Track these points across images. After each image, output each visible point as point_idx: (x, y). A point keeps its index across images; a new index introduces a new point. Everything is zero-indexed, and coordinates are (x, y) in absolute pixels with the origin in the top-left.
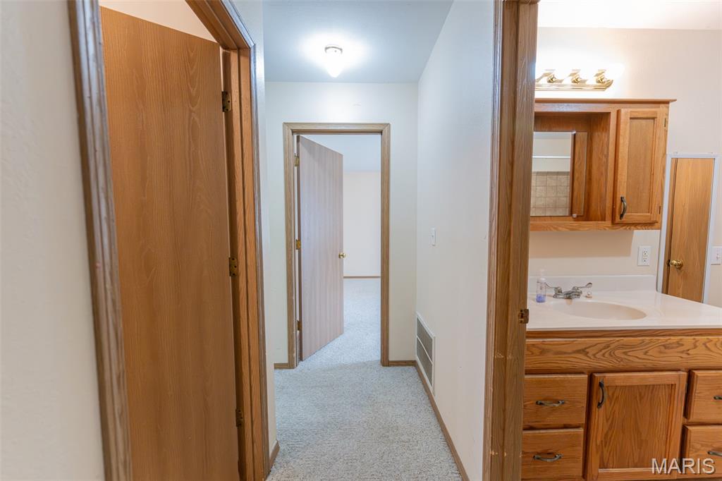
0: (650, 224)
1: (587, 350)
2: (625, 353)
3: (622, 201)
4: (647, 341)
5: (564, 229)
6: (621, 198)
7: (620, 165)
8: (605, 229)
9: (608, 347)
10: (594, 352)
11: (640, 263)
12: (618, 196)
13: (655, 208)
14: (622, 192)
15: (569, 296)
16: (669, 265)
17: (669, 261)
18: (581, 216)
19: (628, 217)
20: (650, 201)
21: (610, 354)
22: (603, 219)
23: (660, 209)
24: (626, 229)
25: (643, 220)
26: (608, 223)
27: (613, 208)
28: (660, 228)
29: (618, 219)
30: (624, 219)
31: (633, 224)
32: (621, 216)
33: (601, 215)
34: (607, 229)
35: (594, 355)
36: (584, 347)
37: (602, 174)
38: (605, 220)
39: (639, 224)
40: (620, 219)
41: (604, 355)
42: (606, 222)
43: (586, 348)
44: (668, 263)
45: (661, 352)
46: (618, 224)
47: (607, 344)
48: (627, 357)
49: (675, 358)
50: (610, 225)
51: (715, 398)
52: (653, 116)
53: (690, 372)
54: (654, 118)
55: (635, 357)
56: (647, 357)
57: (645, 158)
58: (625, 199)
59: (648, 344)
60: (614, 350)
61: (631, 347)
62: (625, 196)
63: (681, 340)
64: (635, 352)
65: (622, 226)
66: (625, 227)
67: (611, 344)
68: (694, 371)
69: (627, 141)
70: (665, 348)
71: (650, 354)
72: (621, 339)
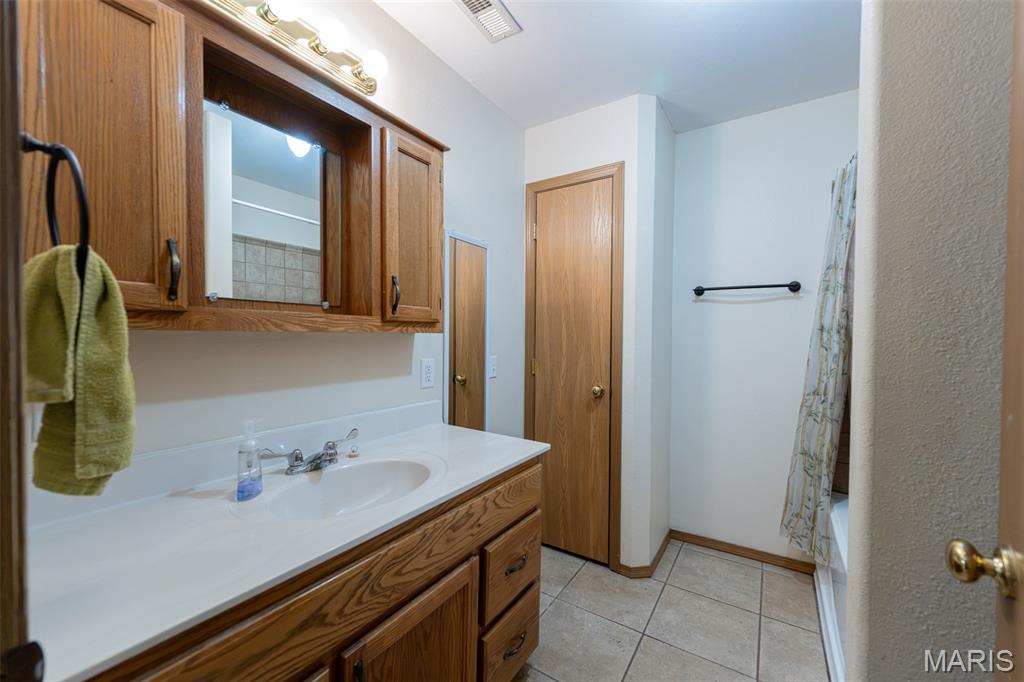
0: (430, 325)
1: (323, 611)
2: (399, 573)
3: (394, 283)
4: (430, 531)
5: (298, 329)
6: (393, 278)
7: (388, 222)
8: (372, 331)
9: (367, 579)
10: (338, 607)
11: (425, 384)
12: (388, 274)
13: (435, 302)
14: (393, 270)
15: (316, 465)
16: (454, 383)
17: (455, 376)
18: (337, 307)
19: (406, 310)
20: (429, 290)
21: (373, 592)
22: (370, 312)
23: (441, 301)
24: (401, 331)
25: (423, 318)
26: (376, 320)
27: (382, 294)
28: (442, 331)
29: (389, 315)
30: (397, 314)
31: (411, 322)
32: (394, 308)
33: (367, 305)
34: (375, 329)
35: (340, 613)
36: (315, 607)
37: (364, 233)
38: (371, 315)
39: (419, 323)
40: (393, 313)
41: (360, 602)
42: (373, 318)
43: (320, 609)
44: (453, 379)
45: (448, 541)
46: (389, 322)
47: (365, 571)
48: (401, 580)
49: (466, 541)
50: (379, 324)
51: (506, 574)
52: (427, 160)
53: (482, 553)
54: (428, 164)
55: (413, 570)
56: (431, 560)
57: (420, 221)
58: (397, 280)
59: (431, 536)
60: (379, 576)
61: (408, 554)
62: (397, 275)
63: (471, 507)
64: (413, 562)
65: (397, 326)
66: (400, 328)
67: (373, 568)
68: (486, 548)
69: (396, 184)
70: (454, 531)
71: (435, 552)
72: (390, 547)
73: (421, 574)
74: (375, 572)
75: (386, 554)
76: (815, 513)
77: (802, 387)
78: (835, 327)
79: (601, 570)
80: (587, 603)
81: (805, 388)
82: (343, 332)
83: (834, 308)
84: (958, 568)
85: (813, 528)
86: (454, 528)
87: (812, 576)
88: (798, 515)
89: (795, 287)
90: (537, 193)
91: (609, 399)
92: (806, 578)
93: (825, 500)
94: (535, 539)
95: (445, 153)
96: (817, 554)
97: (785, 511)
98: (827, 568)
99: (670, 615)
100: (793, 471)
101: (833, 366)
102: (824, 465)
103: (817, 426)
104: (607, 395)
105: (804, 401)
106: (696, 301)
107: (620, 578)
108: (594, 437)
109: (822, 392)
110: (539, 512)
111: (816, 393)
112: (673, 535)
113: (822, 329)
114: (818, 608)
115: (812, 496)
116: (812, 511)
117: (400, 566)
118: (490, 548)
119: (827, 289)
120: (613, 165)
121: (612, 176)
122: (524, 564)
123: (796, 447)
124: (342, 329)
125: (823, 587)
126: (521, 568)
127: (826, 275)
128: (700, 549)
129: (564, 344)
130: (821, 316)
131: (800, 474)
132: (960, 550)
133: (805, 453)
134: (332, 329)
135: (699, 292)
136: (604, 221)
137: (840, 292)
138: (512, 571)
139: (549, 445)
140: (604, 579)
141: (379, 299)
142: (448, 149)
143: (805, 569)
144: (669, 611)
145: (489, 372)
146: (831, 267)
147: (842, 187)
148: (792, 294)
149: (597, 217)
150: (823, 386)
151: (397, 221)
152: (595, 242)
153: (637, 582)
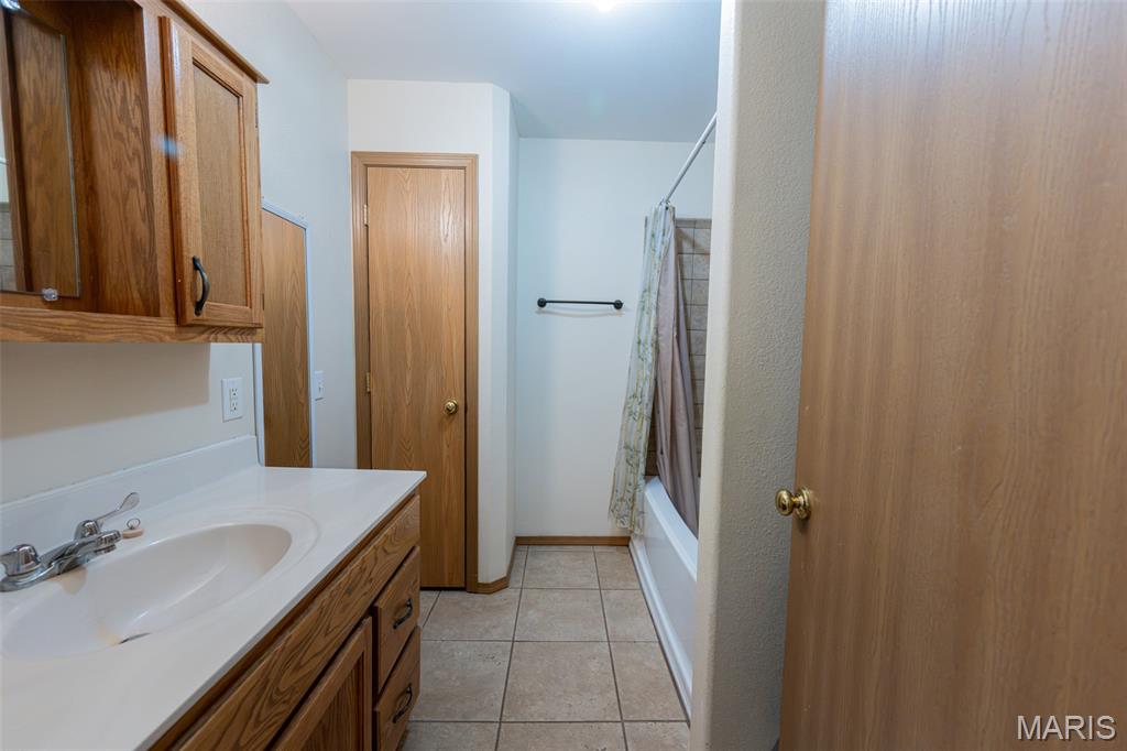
0: (244, 331)
2: (297, 668)
3: (196, 268)
4: (327, 602)
6: (194, 260)
7: (182, 172)
8: (161, 340)
9: (264, 689)
11: (229, 414)
12: (184, 254)
13: (257, 297)
14: (194, 245)
15: (68, 562)
18: (74, 298)
19: (215, 310)
20: (247, 280)
21: (271, 703)
22: (152, 310)
23: (263, 299)
24: (207, 340)
25: (237, 322)
26: (166, 323)
27: (175, 283)
29: (190, 316)
30: (204, 315)
31: (220, 328)
32: (199, 306)
33: (146, 300)
34: (167, 338)
38: (157, 315)
39: (230, 329)
40: (197, 314)
41: (257, 723)
42: (162, 320)
45: (345, 608)
46: (189, 326)
47: (262, 680)
48: (301, 674)
49: (360, 603)
50: (173, 329)
51: (395, 627)
52: (237, 89)
53: (373, 611)
54: (238, 95)
55: (314, 656)
56: (328, 638)
57: (230, 179)
58: (201, 263)
59: (329, 605)
60: (278, 680)
61: (306, 640)
62: (200, 256)
63: (363, 561)
64: (311, 648)
65: (203, 333)
66: (205, 336)
67: (270, 673)
68: (377, 604)
69: (192, 114)
70: (350, 594)
71: (332, 626)
72: (287, 637)
73: (320, 657)
74: (272, 677)
75: (284, 648)
76: (634, 495)
77: (625, 390)
78: (649, 342)
79: (457, 595)
80: (452, 633)
81: (627, 392)
82: (113, 341)
83: (649, 325)
84: (784, 507)
85: (632, 508)
86: (349, 592)
87: (628, 546)
88: (622, 499)
89: (618, 305)
90: (367, 166)
91: (466, 414)
92: (625, 548)
93: (642, 482)
94: (416, 581)
95: (259, 85)
96: (636, 528)
97: (612, 498)
98: (642, 538)
99: (532, 615)
100: (618, 464)
101: (648, 373)
102: (641, 455)
103: (636, 424)
104: (461, 411)
105: (627, 403)
106: (538, 313)
107: (478, 598)
108: (448, 456)
109: (639, 395)
110: (418, 549)
111: (634, 396)
112: (521, 542)
113: (639, 343)
114: (636, 570)
115: (632, 481)
116: (631, 495)
117: (298, 659)
118: (381, 604)
119: (643, 309)
120: (466, 156)
121: (464, 168)
122: (411, 611)
123: (620, 444)
124: (111, 337)
125: (639, 553)
126: (409, 615)
127: (643, 296)
128: (543, 548)
129: (409, 357)
130: (639, 332)
131: (623, 465)
132: (785, 495)
133: (627, 447)
134: (90, 337)
135: (542, 303)
136: (455, 218)
137: (654, 312)
138: (400, 622)
139: (425, 473)
140: (465, 604)
141: (170, 290)
142: (266, 82)
143: (623, 542)
144: (531, 612)
145: (314, 393)
146: (647, 290)
147: (654, 224)
148: (615, 311)
149: (446, 213)
150: (640, 390)
151: (196, 172)
152: (445, 240)
153: (496, 596)
